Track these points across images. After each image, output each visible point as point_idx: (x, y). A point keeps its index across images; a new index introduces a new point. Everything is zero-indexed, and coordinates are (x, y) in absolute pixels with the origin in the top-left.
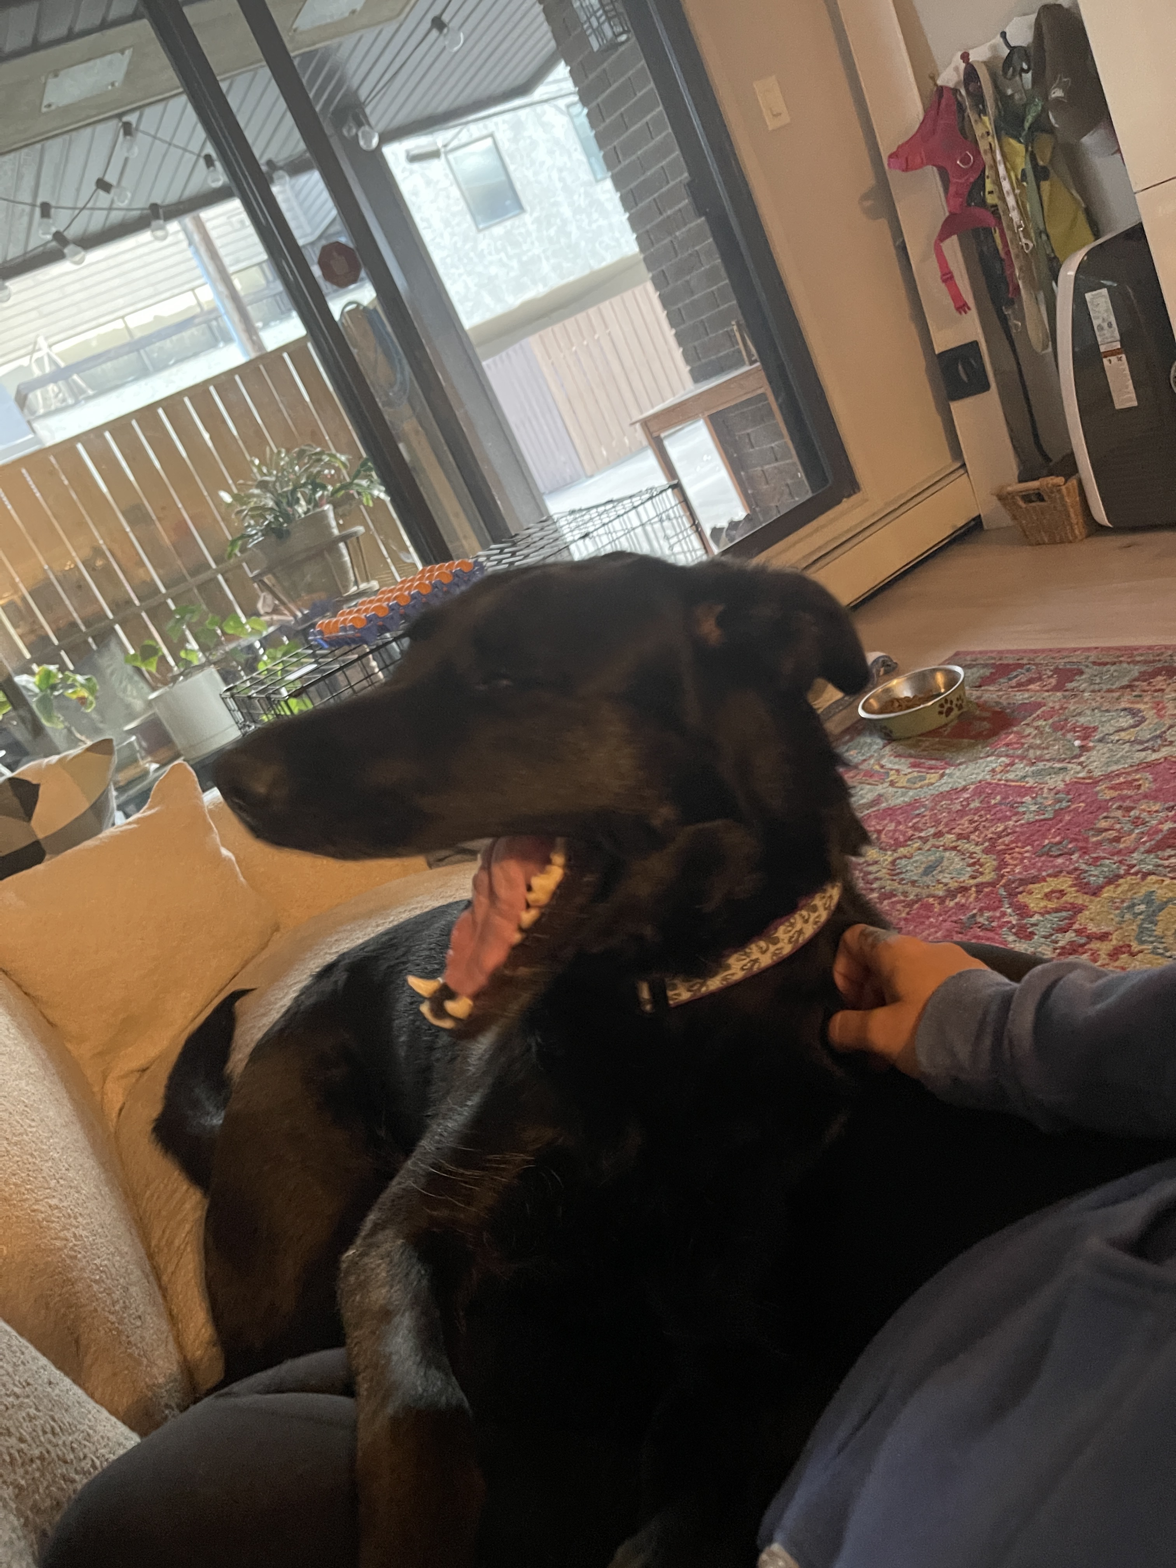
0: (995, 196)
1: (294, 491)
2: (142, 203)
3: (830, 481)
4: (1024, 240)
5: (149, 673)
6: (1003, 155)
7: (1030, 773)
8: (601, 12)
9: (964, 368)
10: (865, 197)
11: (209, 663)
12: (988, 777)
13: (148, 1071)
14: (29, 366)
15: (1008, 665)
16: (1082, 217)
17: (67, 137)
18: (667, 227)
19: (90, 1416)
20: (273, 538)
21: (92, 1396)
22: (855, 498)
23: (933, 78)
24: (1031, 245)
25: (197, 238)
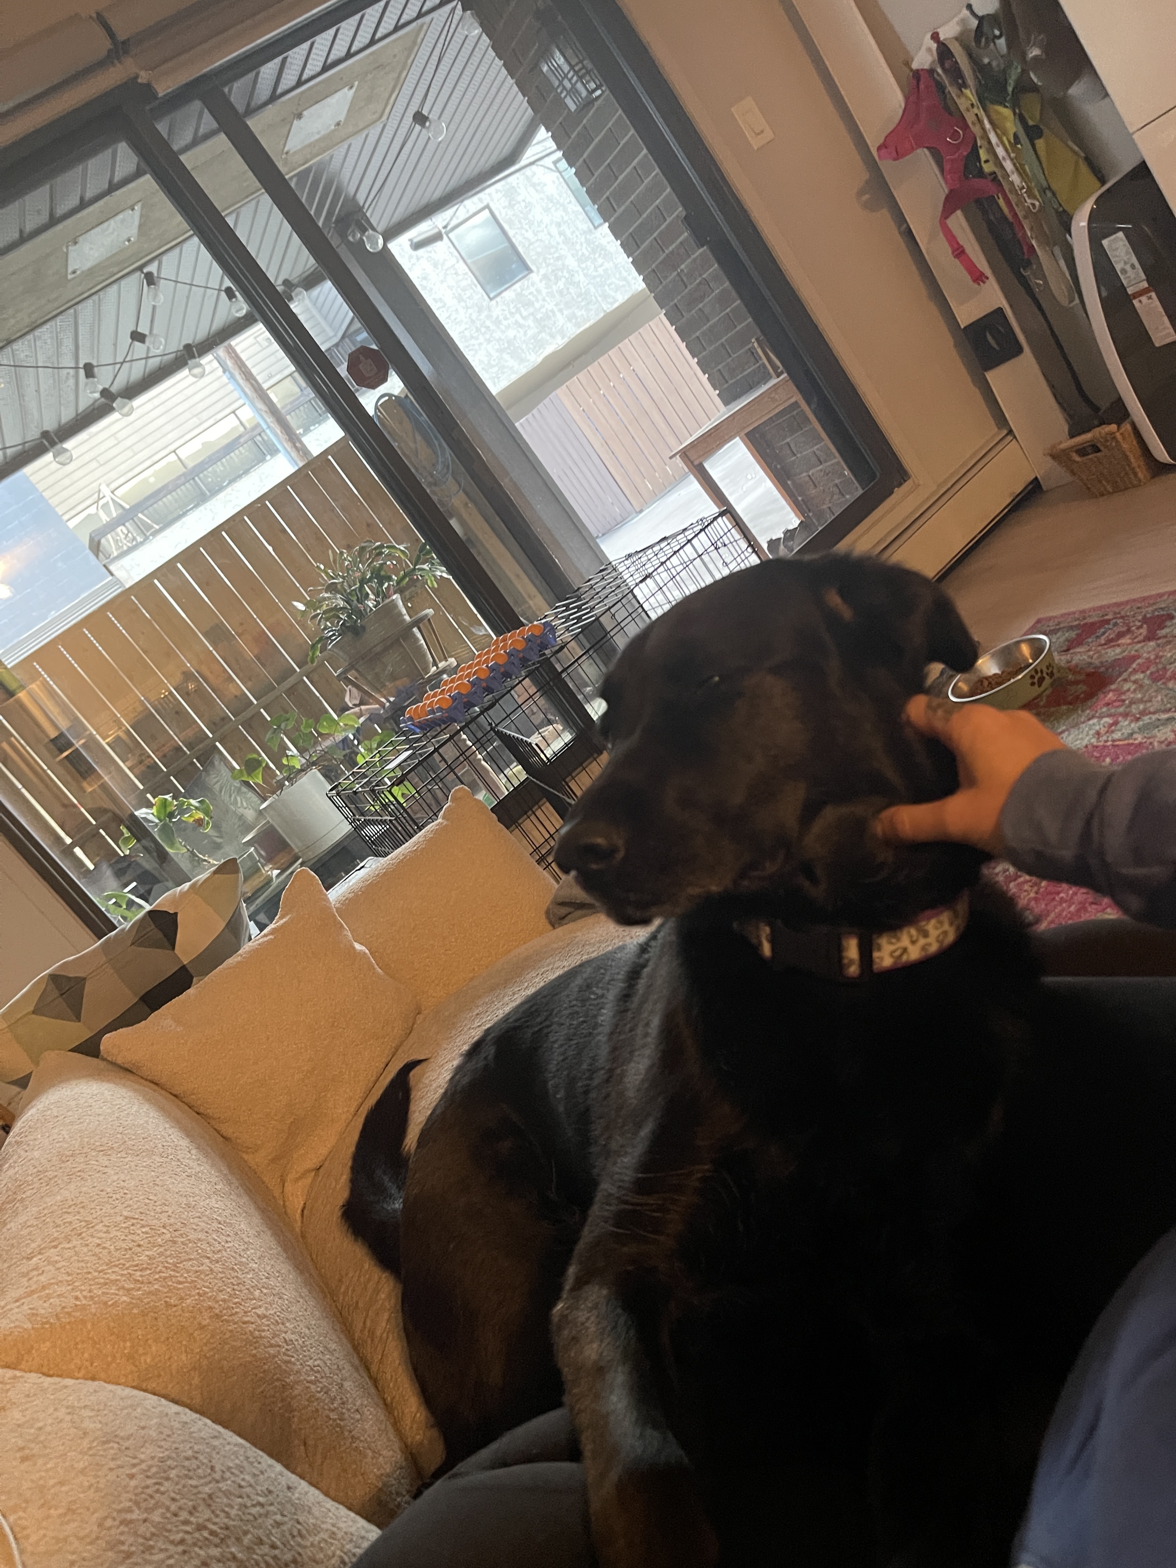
0: (991, 163)
1: (361, 588)
2: (175, 345)
3: (878, 474)
4: (1029, 201)
5: (256, 784)
6: (991, 122)
7: (1136, 729)
8: (572, 73)
9: (994, 337)
10: (860, 193)
11: (311, 764)
12: (1092, 741)
13: (321, 1170)
14: (97, 514)
15: (1093, 624)
16: (1084, 168)
17: (95, 297)
18: (671, 263)
19: (331, 1514)
20: (350, 635)
21: (327, 1494)
22: (906, 486)
23: (907, 64)
24: (1037, 203)
25: (229, 363)
